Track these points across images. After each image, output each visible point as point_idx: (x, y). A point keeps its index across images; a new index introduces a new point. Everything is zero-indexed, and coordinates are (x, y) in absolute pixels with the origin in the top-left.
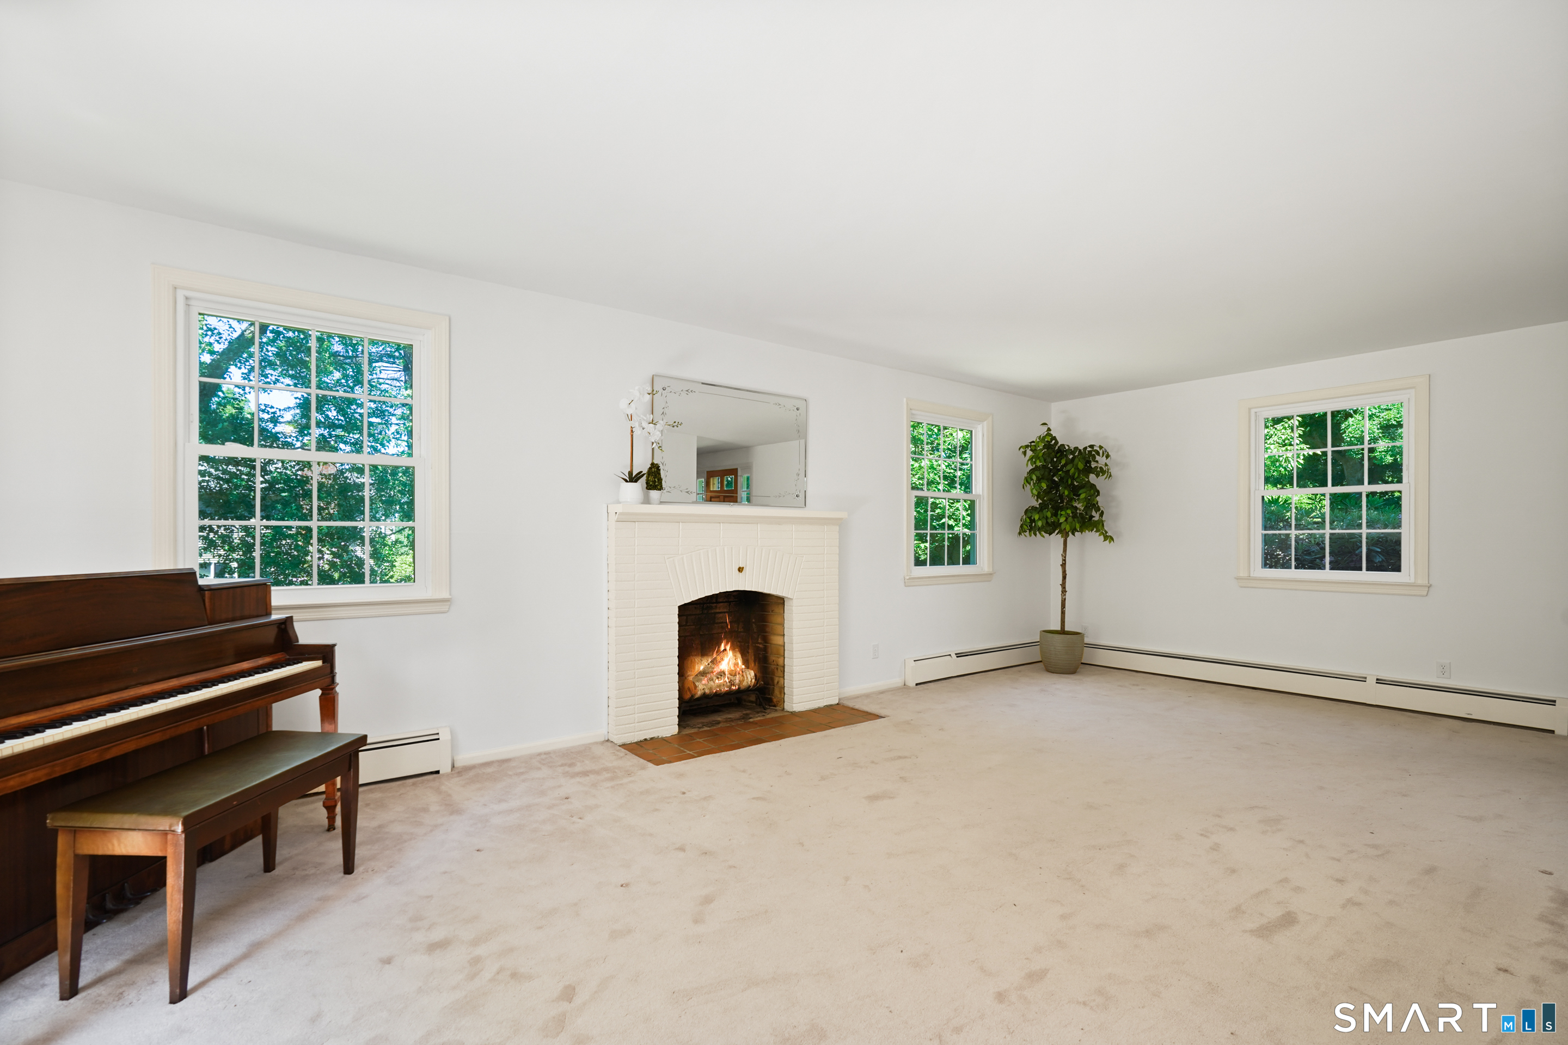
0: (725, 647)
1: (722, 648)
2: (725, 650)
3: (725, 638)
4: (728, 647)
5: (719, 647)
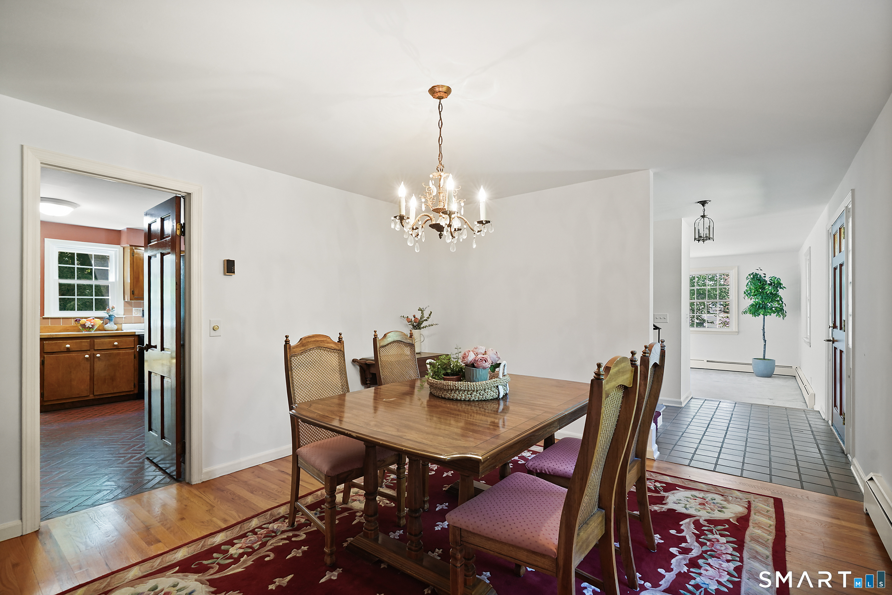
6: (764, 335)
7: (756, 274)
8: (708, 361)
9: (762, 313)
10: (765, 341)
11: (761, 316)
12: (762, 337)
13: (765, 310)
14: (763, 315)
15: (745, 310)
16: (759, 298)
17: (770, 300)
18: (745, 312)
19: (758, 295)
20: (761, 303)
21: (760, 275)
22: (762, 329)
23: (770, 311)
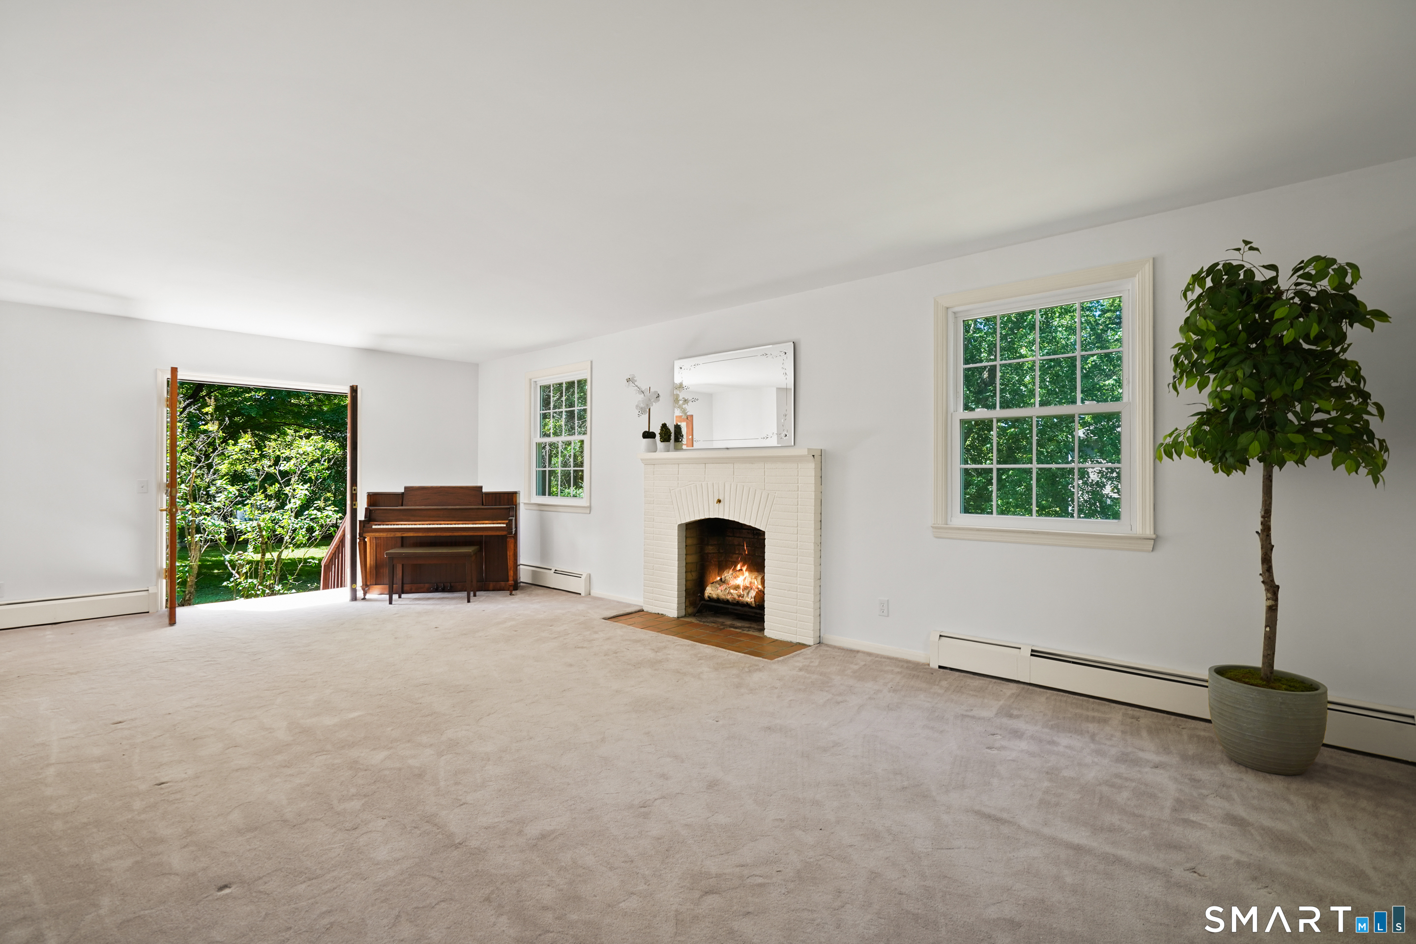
0: (741, 567)
1: (739, 567)
2: (741, 570)
3: (741, 561)
4: (744, 569)
5: (736, 566)
6: (1267, 560)
7: (1230, 269)
8: (1035, 653)
9: (1255, 447)
10: (1273, 590)
11: (1256, 468)
12: (1259, 568)
13: (1272, 436)
14: (1260, 460)
15: (1169, 440)
16: (1240, 374)
17: (1299, 384)
18: (1172, 449)
19: (1234, 361)
20: (1253, 397)
21: (1250, 274)
22: (1259, 528)
23: (1299, 439)
